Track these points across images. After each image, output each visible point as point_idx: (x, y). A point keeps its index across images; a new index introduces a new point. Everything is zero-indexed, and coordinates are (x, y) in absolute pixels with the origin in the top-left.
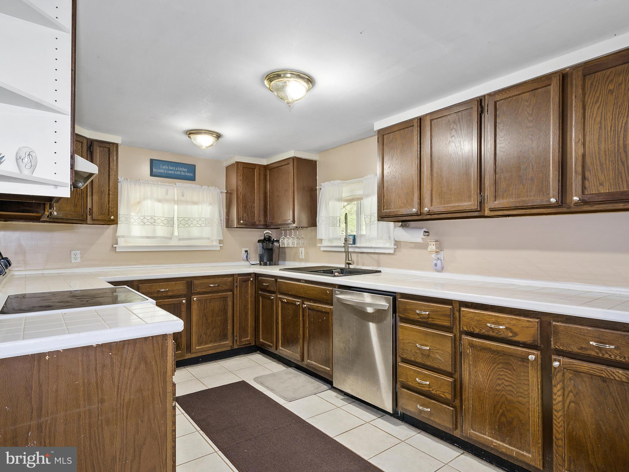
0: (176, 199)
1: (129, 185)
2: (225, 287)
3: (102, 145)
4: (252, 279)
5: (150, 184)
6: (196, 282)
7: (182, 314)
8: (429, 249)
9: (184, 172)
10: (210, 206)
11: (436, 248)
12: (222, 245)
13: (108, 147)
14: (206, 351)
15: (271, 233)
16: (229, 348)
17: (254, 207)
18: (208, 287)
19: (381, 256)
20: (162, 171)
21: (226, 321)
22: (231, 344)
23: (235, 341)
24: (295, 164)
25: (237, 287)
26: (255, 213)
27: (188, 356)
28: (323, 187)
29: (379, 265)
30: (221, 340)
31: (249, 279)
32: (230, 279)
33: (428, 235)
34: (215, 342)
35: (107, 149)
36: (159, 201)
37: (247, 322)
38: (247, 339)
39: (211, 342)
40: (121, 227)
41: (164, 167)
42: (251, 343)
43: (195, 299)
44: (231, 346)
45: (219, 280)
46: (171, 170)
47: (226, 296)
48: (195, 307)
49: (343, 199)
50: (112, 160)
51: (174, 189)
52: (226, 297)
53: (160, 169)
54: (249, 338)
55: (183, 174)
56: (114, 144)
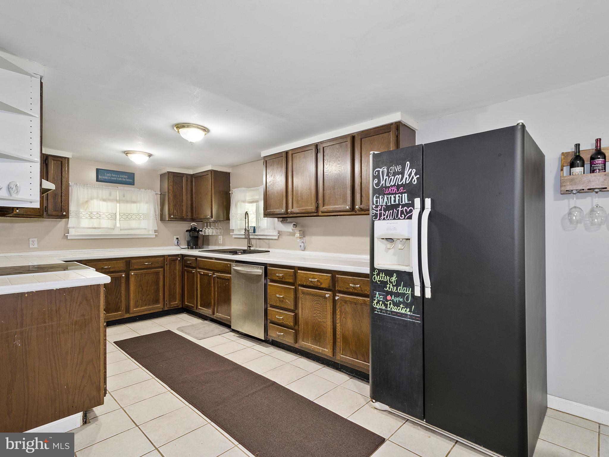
0: (118, 199)
1: (78, 189)
2: (157, 265)
3: (56, 159)
4: (179, 259)
5: (96, 187)
6: (133, 261)
7: (122, 285)
8: (296, 236)
9: (125, 178)
10: (147, 204)
11: (300, 235)
12: (157, 234)
13: (61, 160)
14: (142, 312)
15: (196, 225)
16: (161, 310)
17: (183, 206)
18: (143, 265)
19: (270, 241)
20: (107, 178)
21: (158, 290)
22: (162, 307)
23: (165, 304)
24: (213, 175)
25: (167, 264)
26: (183, 210)
27: (127, 316)
28: (234, 192)
29: (269, 248)
30: (154, 304)
31: (177, 259)
32: (162, 259)
33: (296, 227)
34: (149, 305)
35: (60, 162)
36: (104, 200)
37: (175, 290)
38: (175, 303)
39: (146, 305)
40: (72, 221)
41: (108, 175)
42: (178, 306)
43: (132, 274)
44: (162, 308)
45: (153, 259)
46: (113, 177)
47: (159, 271)
48: (132, 280)
49: (247, 201)
50: (64, 170)
51: (117, 192)
52: (158, 272)
53: (104, 176)
54: (177, 302)
55: (124, 180)
56: (65, 158)
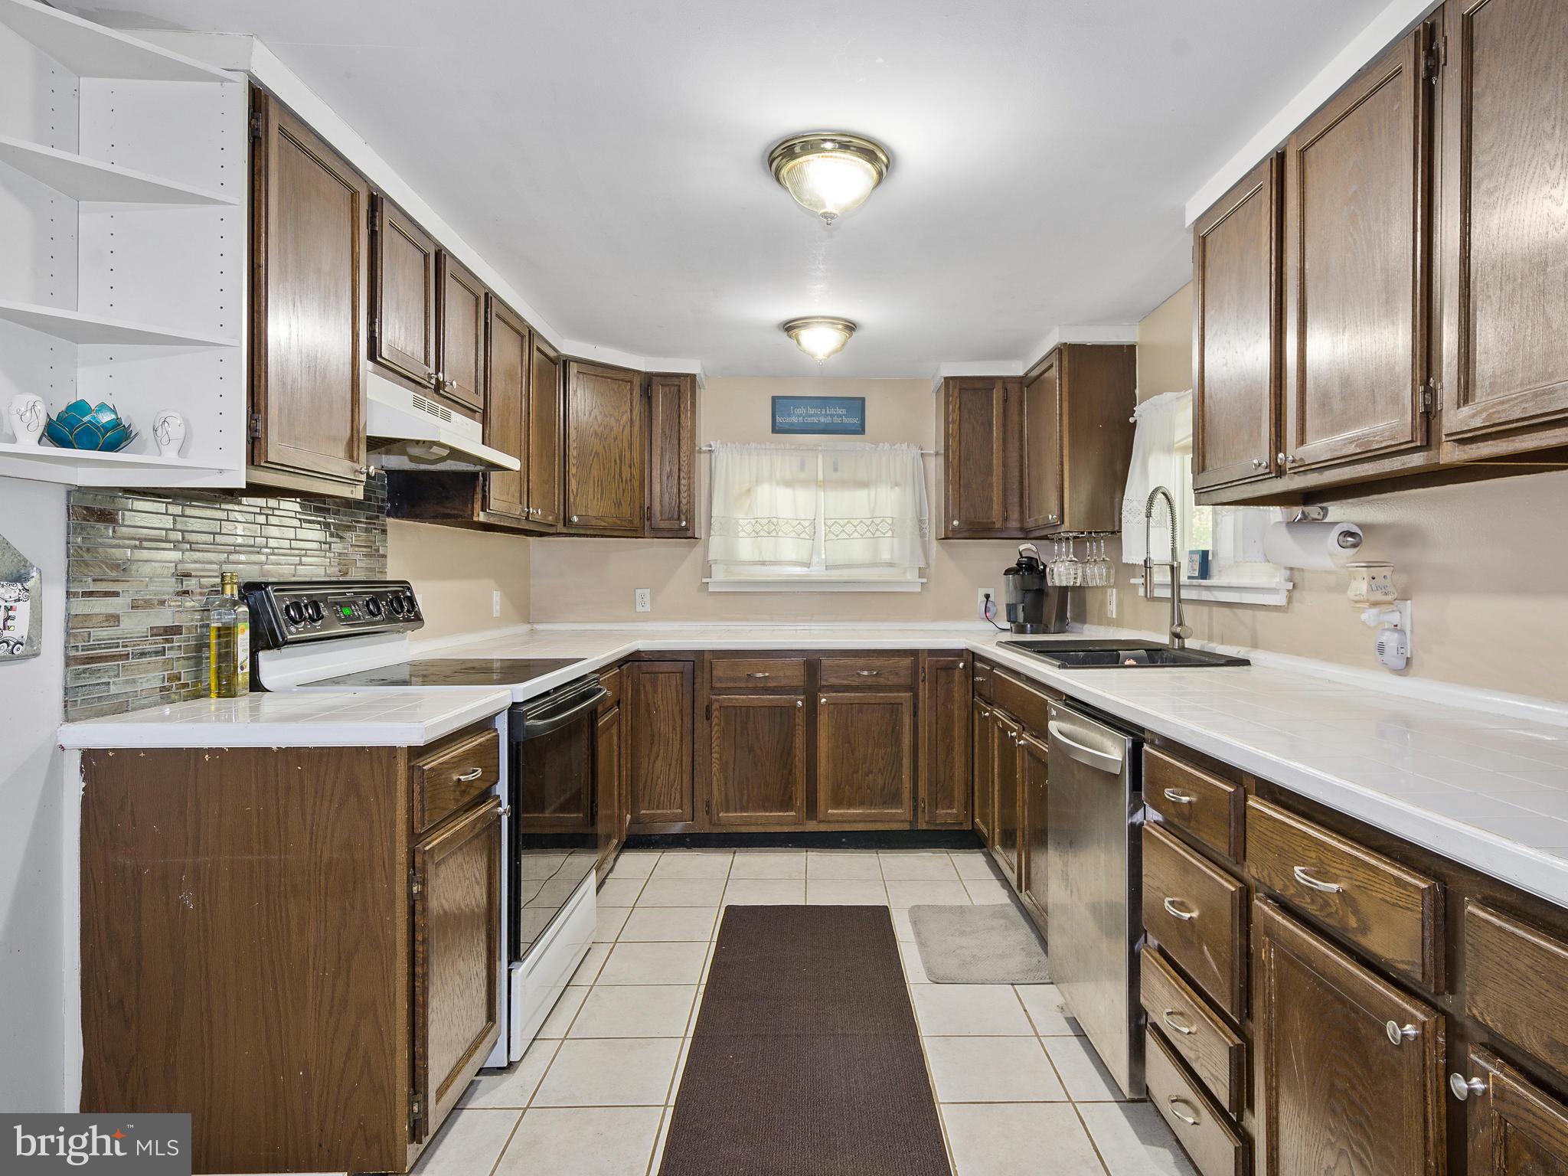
0: (820, 477)
1: (730, 456)
2: (893, 680)
3: (668, 381)
4: (961, 665)
5: (770, 449)
6: (826, 662)
7: (797, 732)
8: (1351, 593)
9: (840, 416)
10: (896, 488)
12: (924, 580)
13: (676, 383)
14: (850, 822)
15: (1034, 549)
16: (906, 827)
17: (991, 485)
18: (853, 675)
19: (1261, 615)
20: (795, 420)
21: (897, 757)
22: (908, 816)
23: (920, 810)
24: (1065, 363)
25: (923, 681)
26: (991, 500)
27: (812, 826)
28: (1140, 415)
29: (1255, 645)
30: (884, 803)
31: (952, 667)
32: (907, 662)
34: (871, 805)
35: (676, 388)
36: (788, 484)
37: (951, 770)
38: (949, 811)
39: (862, 804)
40: (716, 544)
41: (799, 411)
42: (961, 824)
43: (824, 700)
44: (911, 822)
45: (879, 662)
46: (812, 416)
47: (898, 701)
48: (823, 719)
49: (1176, 446)
50: (684, 408)
51: (817, 457)
52: (898, 704)
53: (789, 415)
54: (955, 811)
55: (837, 420)
56: (687, 375)
